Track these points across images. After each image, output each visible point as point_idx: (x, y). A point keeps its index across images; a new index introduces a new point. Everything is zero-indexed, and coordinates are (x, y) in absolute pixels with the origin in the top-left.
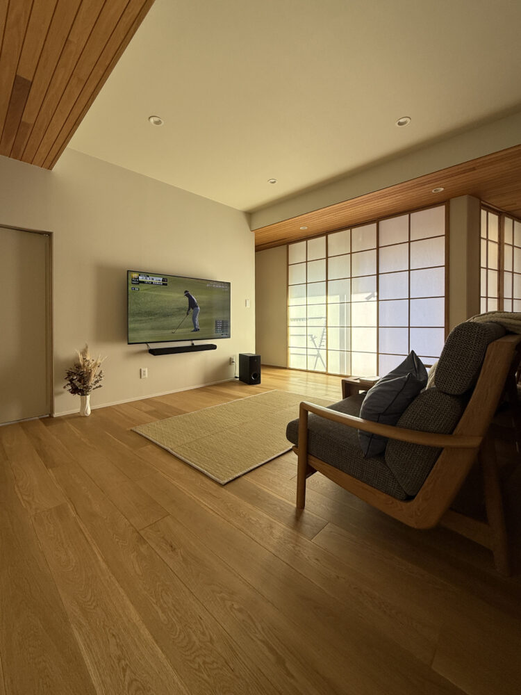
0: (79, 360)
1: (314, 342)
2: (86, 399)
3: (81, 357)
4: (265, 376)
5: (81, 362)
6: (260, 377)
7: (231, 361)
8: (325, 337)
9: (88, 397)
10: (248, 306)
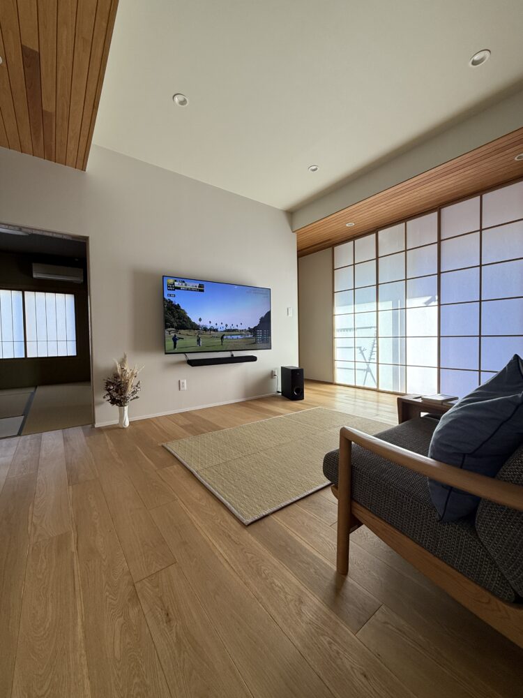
0: (117, 369)
1: (363, 354)
2: (124, 410)
3: (119, 367)
4: (309, 392)
5: (119, 372)
6: (303, 392)
7: (272, 375)
8: (375, 349)
9: (126, 408)
10: (290, 315)
